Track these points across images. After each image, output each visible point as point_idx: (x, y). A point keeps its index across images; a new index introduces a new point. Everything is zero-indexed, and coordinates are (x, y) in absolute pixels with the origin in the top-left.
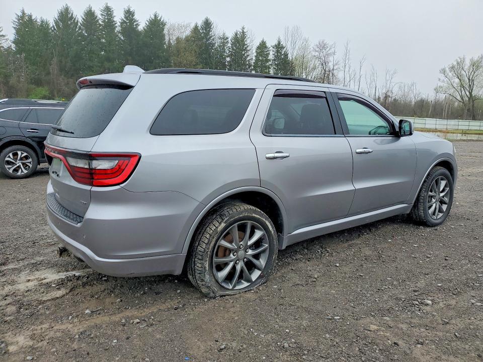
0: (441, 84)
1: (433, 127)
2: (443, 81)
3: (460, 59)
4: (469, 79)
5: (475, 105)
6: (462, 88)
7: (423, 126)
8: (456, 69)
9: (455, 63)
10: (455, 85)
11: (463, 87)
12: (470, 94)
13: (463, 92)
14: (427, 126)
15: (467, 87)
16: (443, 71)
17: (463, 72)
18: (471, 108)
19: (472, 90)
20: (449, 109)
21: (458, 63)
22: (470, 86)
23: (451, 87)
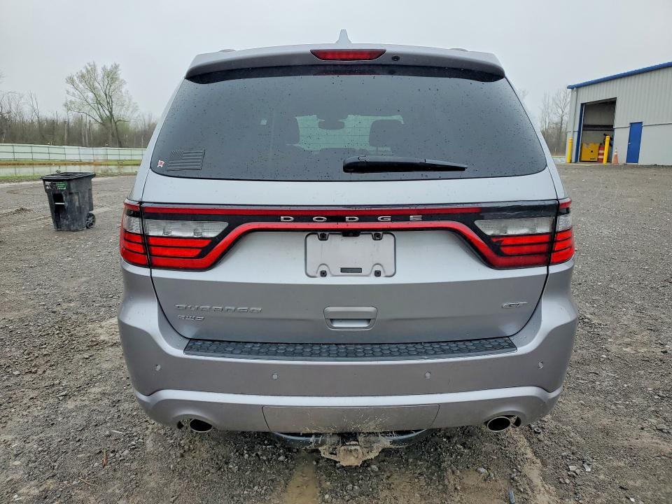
0: (73, 99)
1: (77, 158)
2: (74, 95)
3: (90, 66)
4: (106, 95)
5: (119, 128)
6: (99, 106)
7: (62, 157)
8: (87, 78)
9: (84, 71)
10: (90, 102)
11: (100, 104)
12: (111, 112)
13: (101, 110)
14: (69, 158)
15: (105, 104)
16: (71, 80)
17: (97, 85)
18: (115, 132)
19: (111, 109)
20: (89, 134)
21: (88, 71)
22: (108, 103)
23: (85, 103)
